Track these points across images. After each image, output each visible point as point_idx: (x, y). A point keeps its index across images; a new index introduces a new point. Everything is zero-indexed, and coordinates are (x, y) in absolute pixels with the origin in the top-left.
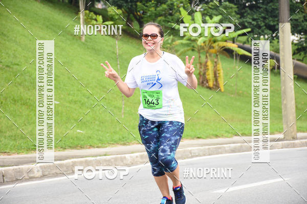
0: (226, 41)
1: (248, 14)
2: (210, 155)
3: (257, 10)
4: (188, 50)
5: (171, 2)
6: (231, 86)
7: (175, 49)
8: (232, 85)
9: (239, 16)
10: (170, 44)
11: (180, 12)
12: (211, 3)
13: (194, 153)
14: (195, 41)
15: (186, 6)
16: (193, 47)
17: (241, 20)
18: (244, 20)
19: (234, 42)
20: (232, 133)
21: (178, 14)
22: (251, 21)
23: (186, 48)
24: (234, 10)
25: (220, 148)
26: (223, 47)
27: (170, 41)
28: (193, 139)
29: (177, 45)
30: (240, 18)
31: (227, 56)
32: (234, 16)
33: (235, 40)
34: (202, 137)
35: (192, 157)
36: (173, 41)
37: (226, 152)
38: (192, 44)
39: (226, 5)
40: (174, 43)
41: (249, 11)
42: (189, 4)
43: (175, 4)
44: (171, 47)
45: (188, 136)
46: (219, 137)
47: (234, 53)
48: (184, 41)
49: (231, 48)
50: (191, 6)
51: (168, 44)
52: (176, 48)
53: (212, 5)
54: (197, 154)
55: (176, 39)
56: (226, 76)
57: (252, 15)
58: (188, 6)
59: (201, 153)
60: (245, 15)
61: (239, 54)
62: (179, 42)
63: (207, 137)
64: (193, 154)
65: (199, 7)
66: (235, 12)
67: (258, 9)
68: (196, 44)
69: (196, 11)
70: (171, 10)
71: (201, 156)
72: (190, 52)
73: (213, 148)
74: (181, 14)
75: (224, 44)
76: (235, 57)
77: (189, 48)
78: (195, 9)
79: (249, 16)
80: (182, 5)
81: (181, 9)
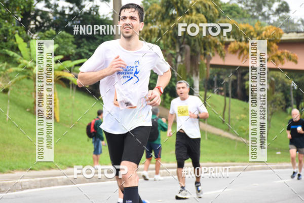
0: (62, 70)
1: (85, 44)
2: (41, 187)
3: (94, 42)
4: (23, 78)
5: (6, 28)
6: (67, 117)
7: (9, 76)
8: (69, 115)
9: (75, 46)
10: (4, 71)
11: (15, 39)
12: (47, 32)
13: (25, 186)
14: (30, 69)
15: (21, 33)
16: (29, 75)
17: (78, 50)
18: (81, 50)
19: (70, 72)
20: (65, 164)
21: (13, 40)
22: (87, 51)
23: (21, 76)
24: (71, 39)
25: (52, 180)
26: (59, 76)
27: (4, 68)
28: (25, 170)
29: (11, 73)
30: (77, 48)
31: (63, 86)
32: (71, 46)
33: (72, 70)
34: (34, 168)
35: (23, 189)
36: (7, 67)
37: (59, 184)
38: (28, 72)
39: (63, 35)
40: (8, 70)
41: (86, 42)
42: (24, 32)
43: (10, 30)
44: (5, 74)
45: (19, 167)
46: (53, 169)
47: (71, 83)
48: (19, 69)
49: (68, 78)
50: (27, 33)
51: (2, 70)
52: (11, 75)
53: (48, 34)
54: (28, 187)
55: (10, 66)
56: (62, 106)
57: (89, 46)
58: (23, 33)
59: (32, 185)
60: (82, 45)
61: (75, 85)
62: (13, 69)
63: (40, 169)
64: (23, 187)
65: (36, 35)
66: (72, 42)
67: (95, 40)
68: (32, 72)
69: (32, 39)
70: (5, 36)
71: (31, 188)
72: (25, 81)
73: (45, 180)
74: (16, 41)
75: (61, 73)
76: (71, 87)
77: (24, 76)
78: (31, 36)
79: (85, 47)
80: (17, 32)
81: (17, 36)
